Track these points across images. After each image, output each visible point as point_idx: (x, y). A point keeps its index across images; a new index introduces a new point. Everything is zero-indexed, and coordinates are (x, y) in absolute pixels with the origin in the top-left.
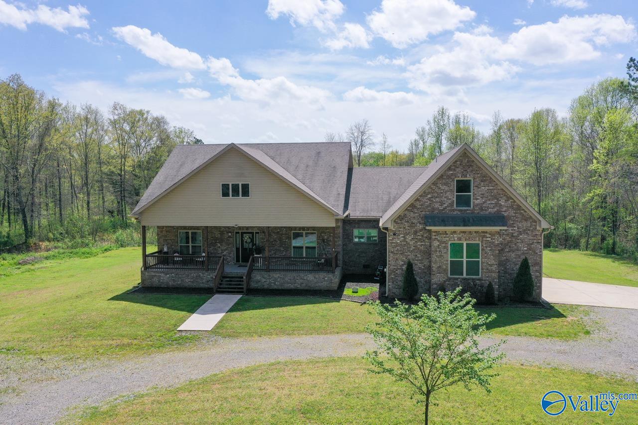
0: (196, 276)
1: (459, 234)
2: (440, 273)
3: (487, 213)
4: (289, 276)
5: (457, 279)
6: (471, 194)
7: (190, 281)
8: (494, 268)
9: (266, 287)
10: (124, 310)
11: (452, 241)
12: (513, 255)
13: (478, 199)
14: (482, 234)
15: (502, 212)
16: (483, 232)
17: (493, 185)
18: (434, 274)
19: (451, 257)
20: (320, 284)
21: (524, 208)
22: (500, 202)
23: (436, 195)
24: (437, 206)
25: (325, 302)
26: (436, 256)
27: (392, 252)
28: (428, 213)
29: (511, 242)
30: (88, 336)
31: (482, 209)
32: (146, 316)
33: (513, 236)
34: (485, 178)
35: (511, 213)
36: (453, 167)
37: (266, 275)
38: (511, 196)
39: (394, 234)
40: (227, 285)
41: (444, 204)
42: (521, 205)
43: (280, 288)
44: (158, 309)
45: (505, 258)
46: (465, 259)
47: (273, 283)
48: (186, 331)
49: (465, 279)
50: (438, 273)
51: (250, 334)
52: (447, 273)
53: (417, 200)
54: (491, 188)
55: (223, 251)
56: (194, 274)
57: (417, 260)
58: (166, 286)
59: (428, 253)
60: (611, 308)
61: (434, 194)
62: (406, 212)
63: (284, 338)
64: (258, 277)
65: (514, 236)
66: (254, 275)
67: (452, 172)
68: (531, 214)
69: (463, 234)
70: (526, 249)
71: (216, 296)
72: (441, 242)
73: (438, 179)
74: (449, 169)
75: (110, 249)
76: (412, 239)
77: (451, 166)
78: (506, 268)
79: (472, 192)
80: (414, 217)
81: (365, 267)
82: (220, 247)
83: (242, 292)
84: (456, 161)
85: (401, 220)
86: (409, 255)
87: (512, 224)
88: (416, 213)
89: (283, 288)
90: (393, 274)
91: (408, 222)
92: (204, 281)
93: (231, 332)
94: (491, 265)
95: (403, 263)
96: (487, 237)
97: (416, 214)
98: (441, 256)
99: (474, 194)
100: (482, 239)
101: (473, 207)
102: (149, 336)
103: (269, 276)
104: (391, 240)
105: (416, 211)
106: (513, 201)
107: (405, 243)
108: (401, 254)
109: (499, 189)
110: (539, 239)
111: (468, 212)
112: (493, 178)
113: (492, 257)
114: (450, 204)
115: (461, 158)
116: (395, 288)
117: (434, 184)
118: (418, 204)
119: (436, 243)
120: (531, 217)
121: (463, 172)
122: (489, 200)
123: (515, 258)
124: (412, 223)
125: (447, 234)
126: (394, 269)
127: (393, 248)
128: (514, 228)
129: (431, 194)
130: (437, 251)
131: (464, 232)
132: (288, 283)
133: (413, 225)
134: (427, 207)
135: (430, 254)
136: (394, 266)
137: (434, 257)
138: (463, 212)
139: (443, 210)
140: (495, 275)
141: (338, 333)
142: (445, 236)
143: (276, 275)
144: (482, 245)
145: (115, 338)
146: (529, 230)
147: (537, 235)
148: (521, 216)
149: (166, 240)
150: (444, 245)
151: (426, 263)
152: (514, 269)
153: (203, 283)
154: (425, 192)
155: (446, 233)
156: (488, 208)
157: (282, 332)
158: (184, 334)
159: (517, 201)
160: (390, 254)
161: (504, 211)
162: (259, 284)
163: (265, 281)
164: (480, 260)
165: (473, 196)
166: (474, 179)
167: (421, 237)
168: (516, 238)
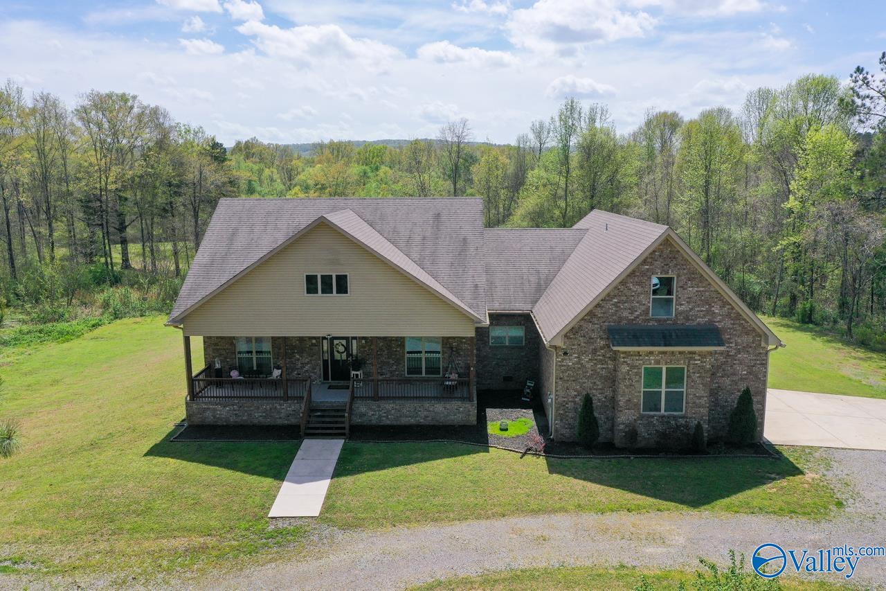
0: (271, 409)
1: (658, 356)
2: (629, 409)
3: (695, 323)
4: (408, 407)
5: (653, 417)
6: (674, 297)
7: (261, 416)
8: (704, 401)
9: (374, 422)
10: (175, 475)
11: (648, 364)
12: (728, 381)
13: (682, 305)
14: (688, 356)
15: (714, 322)
16: (690, 353)
17: (704, 285)
18: (621, 411)
19: (644, 388)
20: (453, 417)
21: (745, 317)
22: (713, 309)
23: (624, 298)
24: (625, 314)
25: (469, 453)
26: (625, 386)
27: (561, 378)
28: (612, 324)
29: (725, 363)
30: (134, 530)
31: (687, 319)
32: (212, 488)
33: (728, 355)
34: (693, 276)
35: (728, 323)
36: (649, 260)
37: (374, 405)
38: (729, 300)
39: (565, 354)
40: (319, 422)
41: (636, 311)
42: (741, 313)
43: (395, 423)
44: (227, 473)
45: (717, 385)
46: (663, 390)
47: (384, 417)
48: (282, 517)
49: (663, 417)
50: (626, 409)
51: (378, 522)
52: (639, 409)
53: (598, 305)
54: (702, 289)
55: (304, 365)
56: (267, 406)
57: (596, 389)
58: (225, 424)
59: (612, 380)
60: (854, 449)
61: (622, 298)
62: (582, 323)
63: (430, 528)
64: (363, 409)
65: (731, 355)
66: (357, 405)
67: (647, 267)
68: (754, 326)
69: (663, 355)
70: (745, 372)
71: (307, 443)
72: (633, 367)
73: (629, 275)
74: (645, 262)
75: (100, 323)
76: (590, 360)
77: (647, 258)
78: (717, 400)
79: (674, 295)
80: (593, 330)
81: (507, 379)
82: (298, 359)
83: (343, 434)
84: (654, 251)
85: (574, 334)
86: (585, 383)
87: (729, 339)
88: (595, 324)
89: (398, 423)
90: (562, 408)
91: (584, 336)
92: (282, 415)
93: (348, 517)
94: (699, 398)
95: (576, 393)
96: (696, 360)
97: (596, 326)
98: (631, 385)
99: (678, 298)
100: (689, 362)
101: (676, 316)
102: (228, 529)
103: (379, 407)
104: (560, 362)
105: (596, 322)
106: (730, 307)
107: (580, 366)
108: (574, 381)
109: (712, 291)
110: (764, 360)
111: (668, 322)
112: (705, 276)
113: (701, 386)
114: (643, 311)
115: (661, 247)
116: (564, 427)
117: (623, 283)
118: (599, 312)
119: (625, 369)
120: (754, 330)
121: (663, 267)
122: (698, 306)
123: (731, 385)
124: (591, 338)
125: (641, 355)
126: (564, 401)
127: (563, 372)
128: (731, 345)
129: (618, 297)
130: (626, 379)
131: (664, 353)
132: (406, 417)
133: (592, 341)
134: (613, 315)
135: (614, 381)
136: (563, 397)
137: (622, 387)
138: (661, 323)
139: (633, 320)
140: (704, 411)
141: (504, 516)
142: (637, 358)
143: (389, 406)
144: (688, 371)
145: (176, 533)
146: (751, 347)
147: (760, 353)
148: (740, 328)
149: (218, 350)
150: (636, 371)
151: (609, 393)
152: (729, 400)
153: (280, 418)
154: (608, 295)
155: (639, 354)
156: (697, 317)
157: (424, 516)
158: (280, 525)
159: (737, 308)
160: (558, 380)
161: (718, 322)
162: (365, 418)
163: (373, 415)
164: (684, 390)
165: (677, 300)
166: (678, 276)
167: (601, 358)
168: (733, 357)
